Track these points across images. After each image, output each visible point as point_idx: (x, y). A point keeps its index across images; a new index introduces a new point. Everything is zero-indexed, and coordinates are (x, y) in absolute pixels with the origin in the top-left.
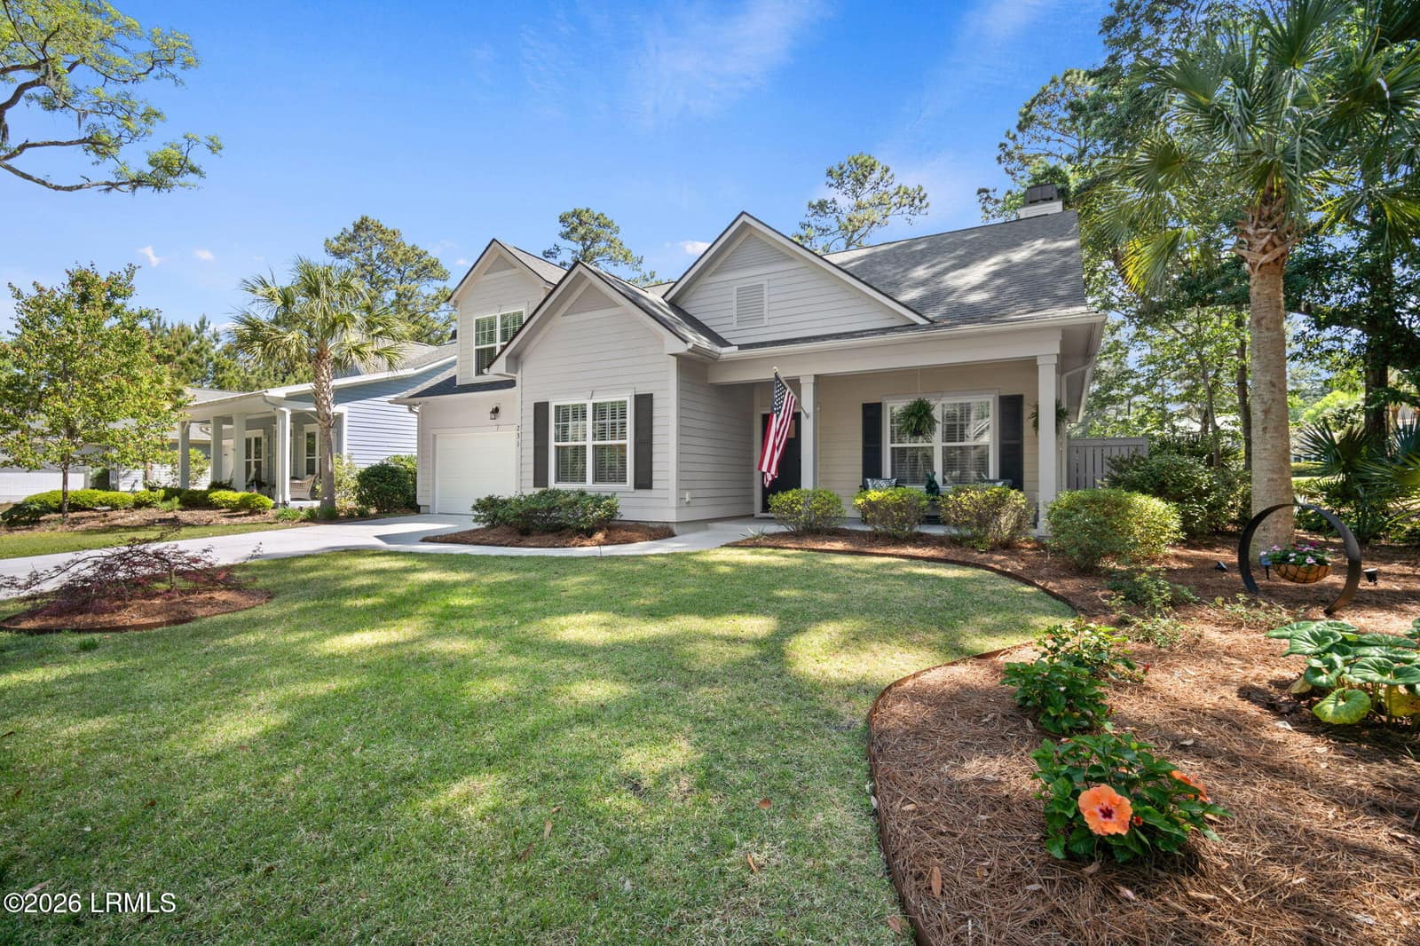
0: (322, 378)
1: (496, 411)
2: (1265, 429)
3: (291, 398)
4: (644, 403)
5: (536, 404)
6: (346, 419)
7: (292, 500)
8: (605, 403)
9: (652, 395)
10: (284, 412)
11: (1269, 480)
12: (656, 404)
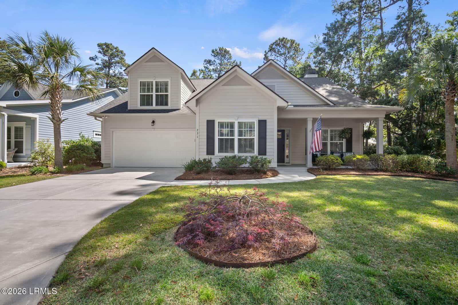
0: (57, 99)
1: (153, 122)
2: (452, 140)
3: (9, 107)
4: (263, 124)
5: (207, 120)
6: (38, 121)
7: (8, 162)
8: (242, 122)
9: (266, 120)
10: (4, 115)
11: (454, 152)
12: (268, 124)
